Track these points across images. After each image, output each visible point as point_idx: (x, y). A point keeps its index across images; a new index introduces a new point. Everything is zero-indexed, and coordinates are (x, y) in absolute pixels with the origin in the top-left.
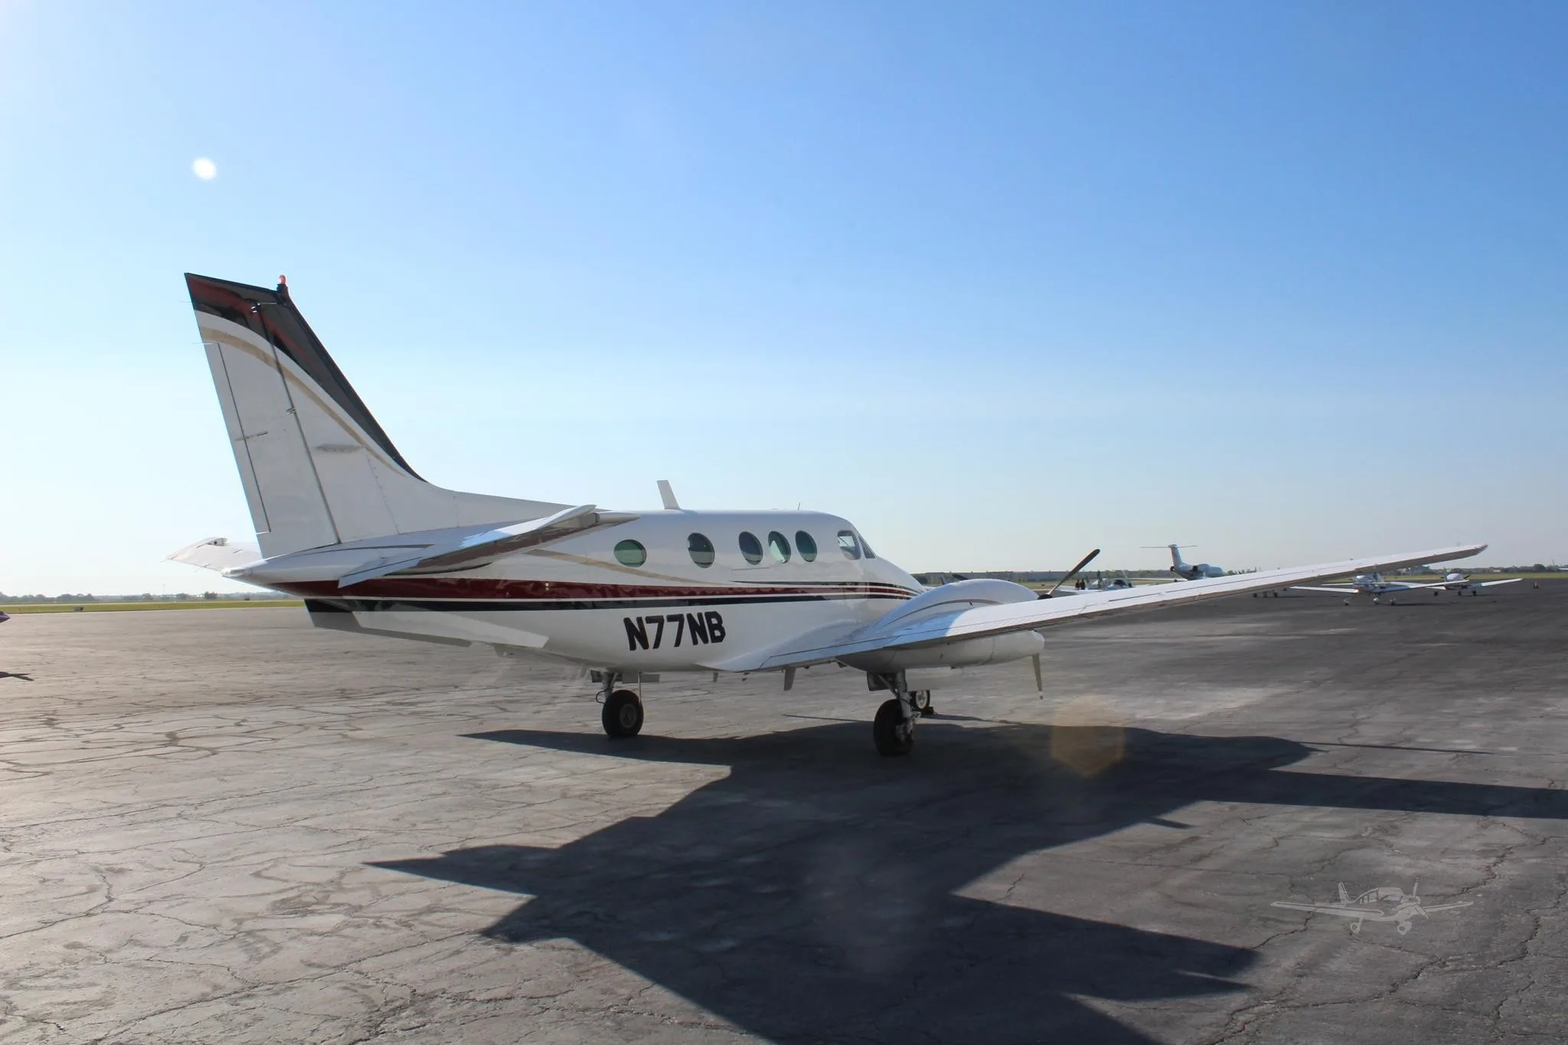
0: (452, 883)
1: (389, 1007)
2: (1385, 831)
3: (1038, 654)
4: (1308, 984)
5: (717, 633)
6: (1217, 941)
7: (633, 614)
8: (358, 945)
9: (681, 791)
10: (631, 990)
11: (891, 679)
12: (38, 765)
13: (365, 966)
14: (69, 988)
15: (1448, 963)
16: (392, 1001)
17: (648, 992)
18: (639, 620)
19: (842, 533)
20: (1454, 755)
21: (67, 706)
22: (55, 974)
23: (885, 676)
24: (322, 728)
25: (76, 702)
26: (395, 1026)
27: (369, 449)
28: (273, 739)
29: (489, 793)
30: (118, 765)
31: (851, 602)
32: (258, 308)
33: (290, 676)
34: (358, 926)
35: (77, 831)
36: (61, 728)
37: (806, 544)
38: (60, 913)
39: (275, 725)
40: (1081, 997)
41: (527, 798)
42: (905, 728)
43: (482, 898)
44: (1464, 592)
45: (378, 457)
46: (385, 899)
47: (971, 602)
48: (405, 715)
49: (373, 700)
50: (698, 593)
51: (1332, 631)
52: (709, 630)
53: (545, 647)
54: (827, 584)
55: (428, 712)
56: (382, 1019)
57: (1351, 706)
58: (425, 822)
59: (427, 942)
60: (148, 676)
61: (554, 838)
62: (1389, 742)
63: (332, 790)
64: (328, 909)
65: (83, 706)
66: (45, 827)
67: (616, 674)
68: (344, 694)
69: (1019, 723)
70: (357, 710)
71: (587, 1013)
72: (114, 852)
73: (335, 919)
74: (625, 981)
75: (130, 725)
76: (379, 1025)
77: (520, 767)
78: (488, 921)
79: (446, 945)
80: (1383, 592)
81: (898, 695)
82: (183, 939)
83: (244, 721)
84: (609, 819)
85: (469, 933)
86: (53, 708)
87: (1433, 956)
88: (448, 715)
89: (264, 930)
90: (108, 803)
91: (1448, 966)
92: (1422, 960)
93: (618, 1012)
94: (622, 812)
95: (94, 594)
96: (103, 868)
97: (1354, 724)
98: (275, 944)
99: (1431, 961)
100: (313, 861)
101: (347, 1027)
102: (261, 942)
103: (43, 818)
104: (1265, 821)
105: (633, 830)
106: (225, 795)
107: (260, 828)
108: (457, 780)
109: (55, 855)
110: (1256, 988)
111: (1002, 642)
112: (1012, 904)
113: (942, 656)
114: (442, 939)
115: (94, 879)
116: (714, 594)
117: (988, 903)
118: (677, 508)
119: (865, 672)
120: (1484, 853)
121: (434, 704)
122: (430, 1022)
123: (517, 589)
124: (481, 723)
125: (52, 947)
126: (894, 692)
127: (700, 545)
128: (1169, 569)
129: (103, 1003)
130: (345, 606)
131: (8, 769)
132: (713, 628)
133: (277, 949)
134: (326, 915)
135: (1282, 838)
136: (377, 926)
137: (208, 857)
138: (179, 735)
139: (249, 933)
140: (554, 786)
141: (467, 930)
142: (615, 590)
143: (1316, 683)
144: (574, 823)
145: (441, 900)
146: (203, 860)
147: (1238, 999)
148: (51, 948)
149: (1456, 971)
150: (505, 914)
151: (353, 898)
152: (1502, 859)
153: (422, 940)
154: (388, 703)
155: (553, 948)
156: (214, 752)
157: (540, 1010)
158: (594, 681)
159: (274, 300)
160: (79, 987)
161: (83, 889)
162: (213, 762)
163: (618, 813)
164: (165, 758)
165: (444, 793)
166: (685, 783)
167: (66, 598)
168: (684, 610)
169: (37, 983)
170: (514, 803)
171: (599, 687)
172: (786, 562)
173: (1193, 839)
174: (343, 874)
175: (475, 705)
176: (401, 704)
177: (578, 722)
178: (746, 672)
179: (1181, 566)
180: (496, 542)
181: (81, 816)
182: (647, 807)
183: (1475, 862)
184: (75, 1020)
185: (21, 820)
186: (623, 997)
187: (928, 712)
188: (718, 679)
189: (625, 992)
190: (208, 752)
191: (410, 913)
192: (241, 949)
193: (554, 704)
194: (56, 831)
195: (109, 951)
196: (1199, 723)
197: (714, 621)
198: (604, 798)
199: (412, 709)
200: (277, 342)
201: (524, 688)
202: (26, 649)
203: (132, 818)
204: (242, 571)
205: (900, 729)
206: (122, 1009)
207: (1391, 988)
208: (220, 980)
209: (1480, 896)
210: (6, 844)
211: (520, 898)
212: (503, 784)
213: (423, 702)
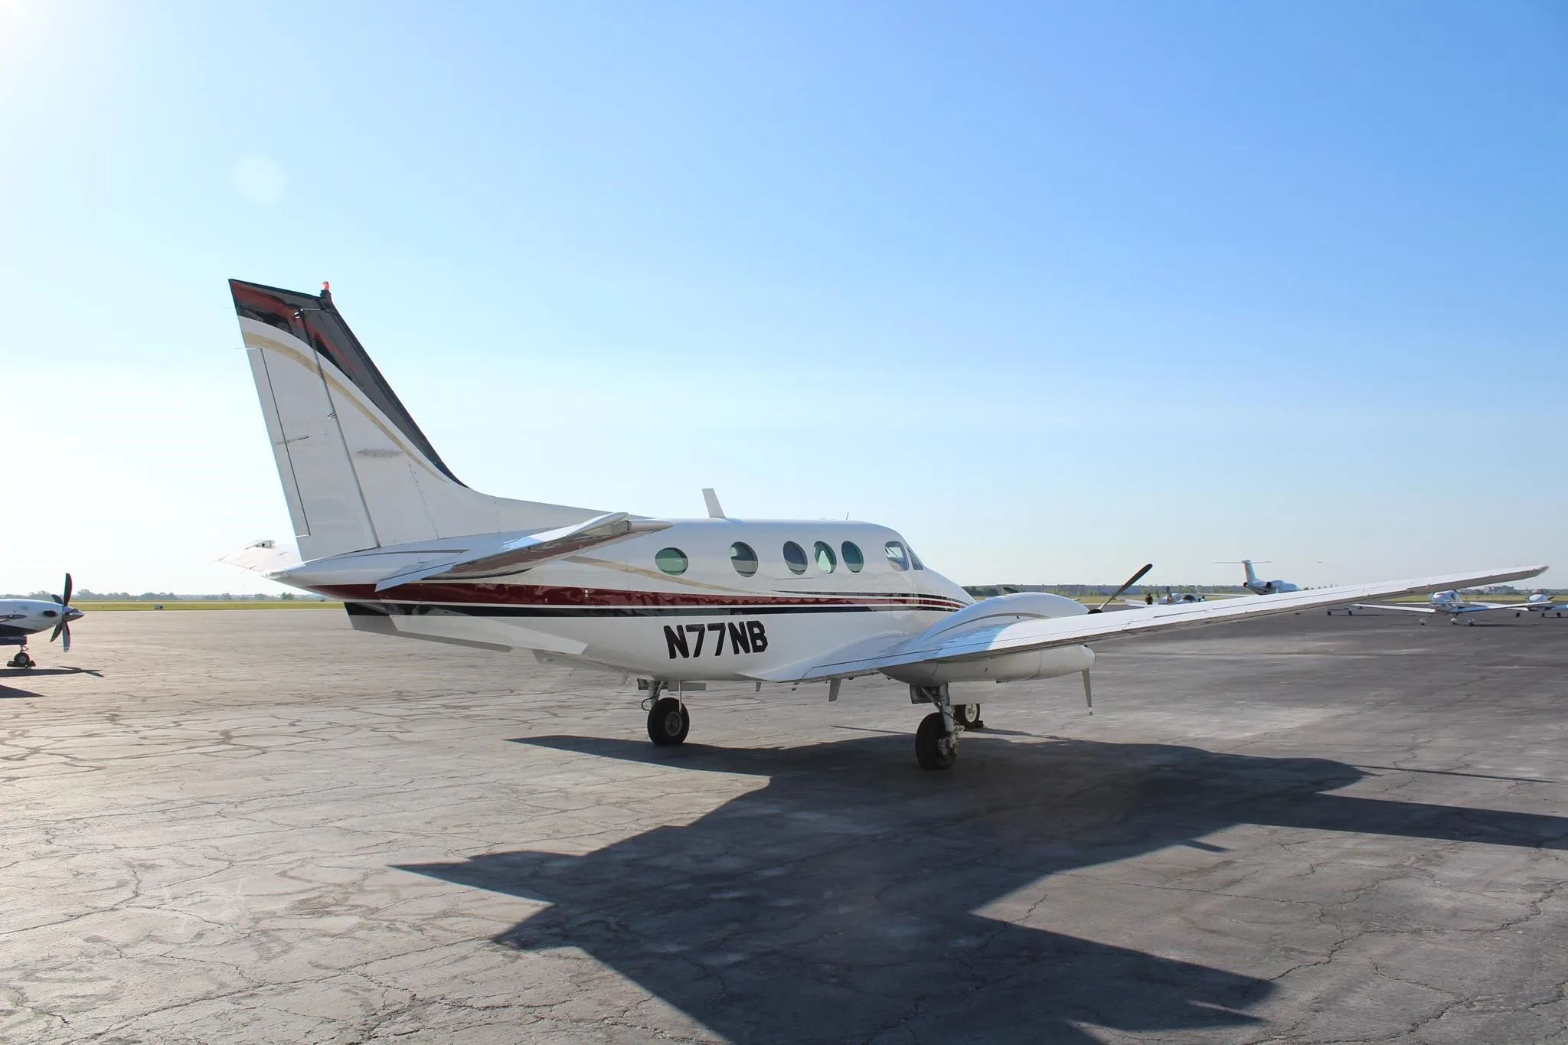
0: (472, 888)
1: (386, 1011)
2: (1429, 861)
3: (1088, 669)
4: (1322, 1019)
5: (759, 643)
6: (1234, 971)
7: (673, 622)
8: (369, 947)
9: (717, 800)
10: (628, 1002)
11: (934, 692)
12: (93, 760)
13: (370, 969)
14: (81, 981)
15: (1475, 1003)
16: (391, 1006)
17: (644, 1005)
18: (680, 628)
19: (890, 544)
20: (1513, 783)
21: (132, 703)
22: (70, 967)
23: (928, 689)
24: (373, 730)
25: (140, 699)
26: (388, 1030)
27: (409, 454)
28: (323, 740)
29: (525, 798)
30: (169, 762)
31: (899, 615)
32: (301, 314)
33: (349, 677)
34: (372, 929)
35: (118, 826)
36: (122, 725)
37: (852, 553)
38: (87, 907)
39: (328, 726)
40: (1084, 1025)
41: (563, 805)
42: (948, 742)
43: (499, 904)
44: (1548, 613)
45: (419, 462)
46: (403, 902)
47: (1018, 615)
48: (455, 719)
49: (428, 702)
50: (740, 602)
51: (1404, 651)
52: (750, 640)
53: (583, 653)
54: (873, 595)
55: (480, 716)
56: (377, 1023)
57: (1412, 729)
58: (456, 826)
59: (436, 947)
60: (214, 675)
61: (579, 844)
62: (1448, 768)
63: (370, 792)
64: (345, 910)
65: (147, 702)
66: (89, 821)
67: (662, 682)
68: (401, 696)
69: (1068, 739)
70: (411, 713)
71: (581, 1024)
72: (149, 848)
73: (352, 921)
74: (623, 991)
75: (187, 722)
76: (372, 1029)
77: (560, 773)
78: (501, 928)
79: (454, 950)
80: (1461, 612)
81: (940, 708)
82: (200, 936)
83: (299, 721)
84: (638, 827)
85: (480, 939)
86: (117, 704)
87: (1460, 995)
88: (499, 719)
89: (279, 929)
90: (152, 798)
91: (1474, 1006)
92: (1449, 998)
93: (612, 1025)
94: (653, 821)
95: (176, 593)
96: (135, 863)
97: (1413, 748)
98: (287, 944)
99: (1458, 1000)
100: (340, 862)
101: (341, 1030)
102: (273, 942)
103: (88, 812)
104: (1304, 847)
105: (663, 838)
106: (266, 794)
107: (293, 827)
108: (496, 784)
109: (94, 849)
110: (1268, 1022)
111: (1050, 657)
112: (1030, 925)
113: (986, 669)
114: (452, 944)
115: (125, 874)
116: (756, 603)
117: (1005, 924)
118: (723, 517)
119: (909, 685)
120: (1530, 888)
121: (487, 708)
122: (424, 1027)
123: (556, 595)
124: (530, 728)
125: (73, 941)
126: (937, 705)
127: (745, 554)
128: (1242, 585)
129: (110, 998)
130: (383, 609)
131: (65, 763)
132: (754, 637)
133: (288, 948)
134: (342, 917)
135: (1318, 865)
136: (391, 930)
137: (238, 855)
138: (233, 734)
139: (264, 932)
140: (590, 793)
141: (478, 936)
142: (655, 598)
143: (1378, 705)
144: (603, 830)
145: (457, 905)
146: (233, 858)
147: (1248, 1033)
148: (70, 941)
149: (1482, 1012)
150: (520, 921)
151: (370, 901)
152: (1549, 894)
153: (431, 945)
154: (442, 705)
155: (560, 956)
156: (264, 751)
157: (535, 1019)
158: (640, 689)
159: (317, 306)
160: (90, 980)
161: (113, 884)
162: (264, 762)
163: (647, 822)
164: (216, 756)
165: (480, 798)
166: (721, 792)
167: (149, 596)
168: (726, 619)
169: (51, 975)
170: (548, 809)
171: (646, 694)
172: (831, 572)
173: (1228, 863)
174: (366, 876)
175: (527, 710)
176: (455, 707)
177: (626, 729)
178: (796, 682)
179: (1254, 582)
180: (529, 547)
181: (126, 811)
182: (679, 816)
183: (1520, 896)
184: (80, 1013)
185: (68, 814)
186: (620, 1009)
187: (978, 726)
188: (761, 689)
189: (623, 1003)
190: (259, 751)
191: (424, 917)
192: (253, 948)
193: (606, 710)
194: (99, 825)
195: (126, 946)
196: (1252, 743)
197: (756, 631)
198: (638, 806)
199: (466, 712)
200: (321, 348)
201: (579, 693)
202: (103, 646)
203: (174, 815)
204: (281, 573)
205: (942, 742)
206: (127, 1005)
207: (1410, 1027)
208: (227, 978)
209: (1520, 932)
210: (49, 837)
211: (537, 905)
212: (540, 789)
213: (477, 706)
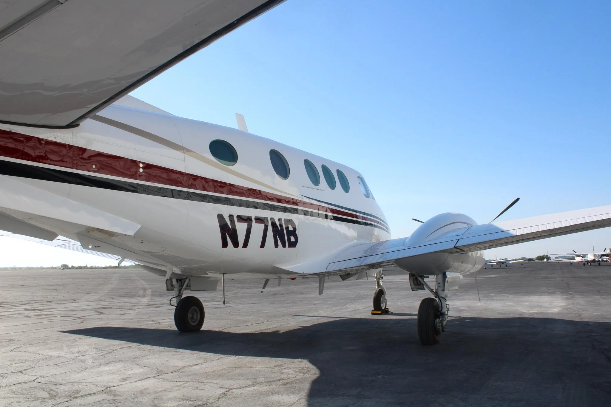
5: (293, 239)
7: (226, 211)
18: (231, 218)
37: (344, 181)
49: (17, 308)
52: (286, 236)
55: (48, 315)
67: (185, 284)
77: (106, 364)
88: (61, 317)
121: (56, 310)
124: (82, 322)
127: (279, 160)
132: (289, 234)
168: (268, 215)
171: (172, 294)
177: (152, 321)
193: (133, 310)
197: (290, 228)
199: (39, 313)
205: (439, 322)
212: (84, 389)
213: (48, 309)
